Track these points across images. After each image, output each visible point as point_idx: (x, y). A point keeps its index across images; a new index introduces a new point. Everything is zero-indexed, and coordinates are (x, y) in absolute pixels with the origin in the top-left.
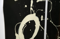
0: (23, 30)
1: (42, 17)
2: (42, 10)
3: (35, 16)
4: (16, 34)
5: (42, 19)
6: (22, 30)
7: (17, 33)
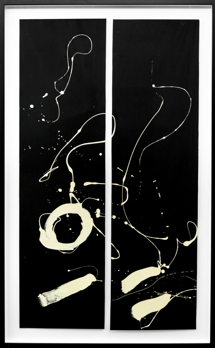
0: (54, 225)
1: (98, 211)
2: (98, 200)
3: (82, 207)
4: (41, 229)
5: (98, 215)
6: (52, 226)
7: (44, 228)
